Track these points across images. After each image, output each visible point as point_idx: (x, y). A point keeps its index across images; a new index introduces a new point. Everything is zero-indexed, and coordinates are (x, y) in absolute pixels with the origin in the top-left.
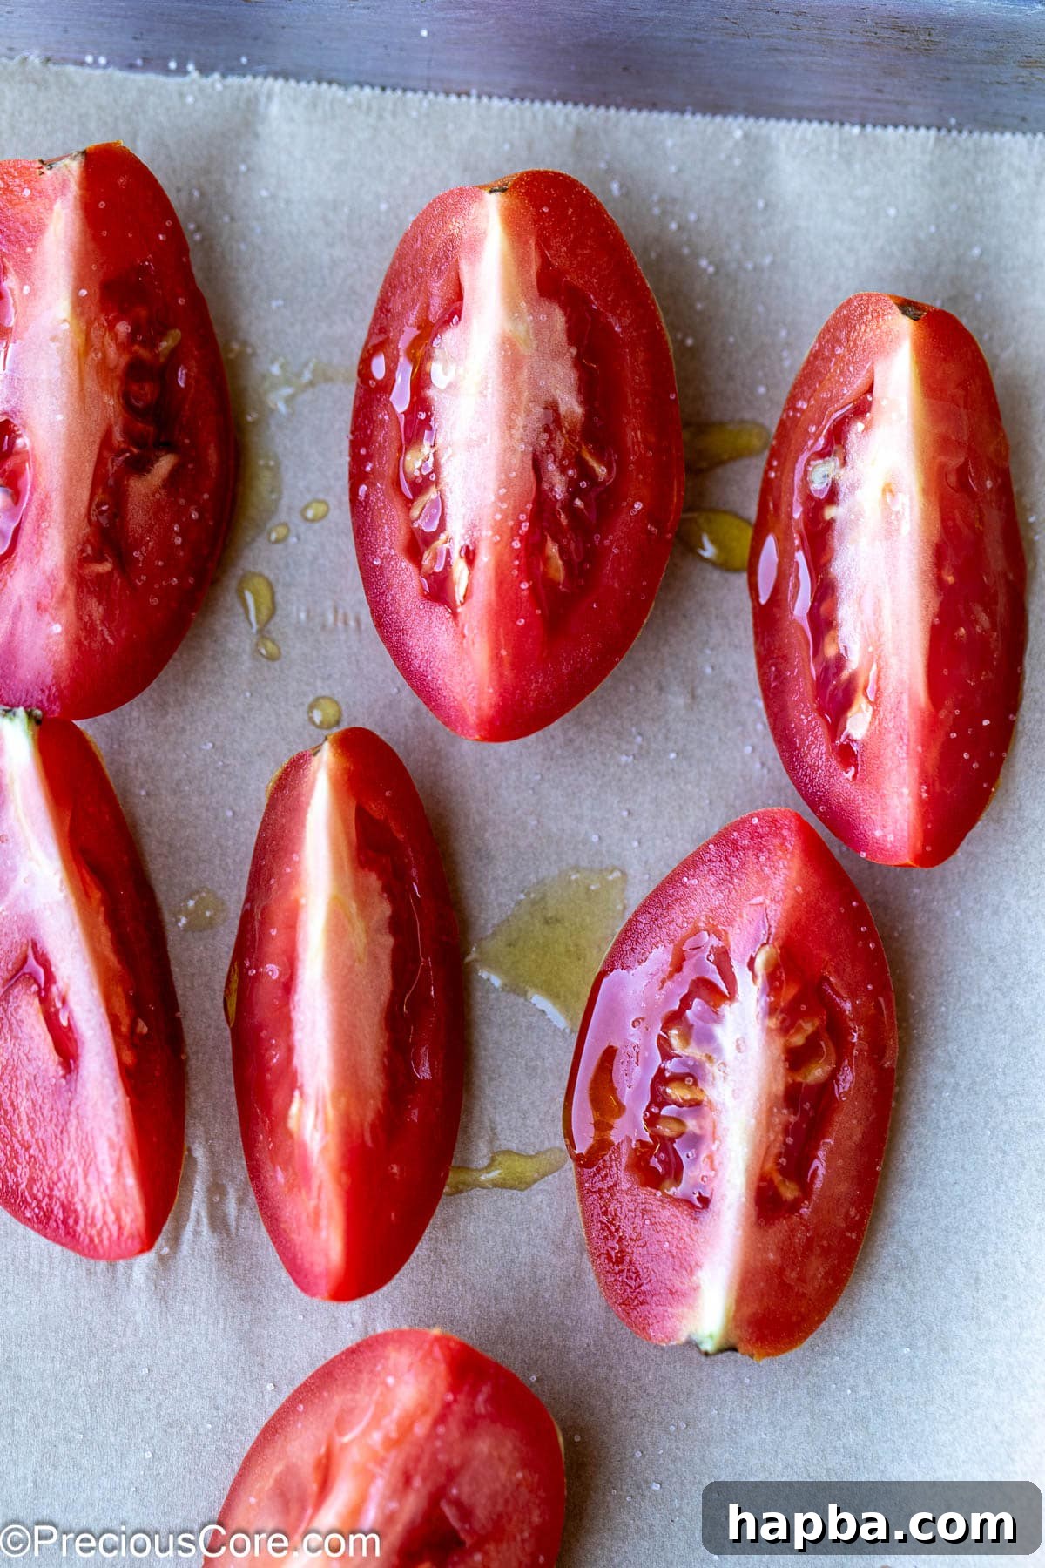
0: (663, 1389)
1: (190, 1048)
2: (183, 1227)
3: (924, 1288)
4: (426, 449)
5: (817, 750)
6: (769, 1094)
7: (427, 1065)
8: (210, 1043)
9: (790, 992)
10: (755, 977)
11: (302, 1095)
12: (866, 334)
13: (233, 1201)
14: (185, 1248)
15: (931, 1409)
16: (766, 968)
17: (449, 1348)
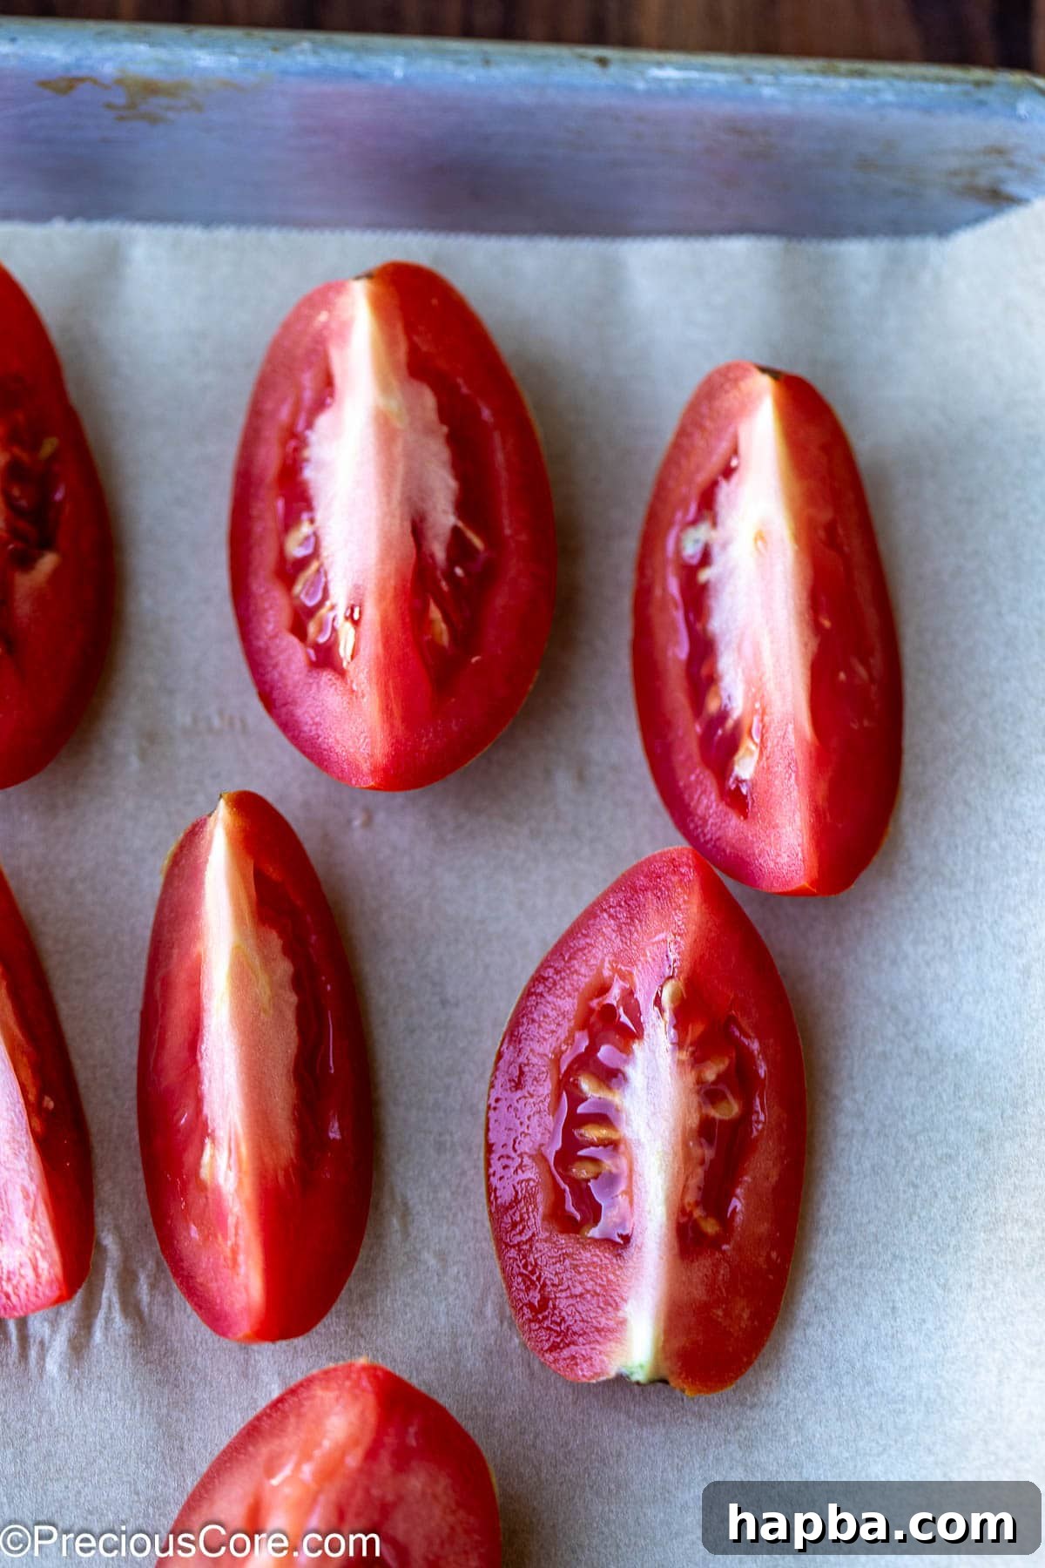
0: (592, 1453)
1: (95, 1140)
2: (95, 1316)
3: (844, 1326)
4: (305, 529)
5: (707, 802)
6: (684, 1127)
7: (336, 1125)
8: (115, 1131)
9: (696, 1030)
10: (662, 1011)
11: (213, 1141)
12: (729, 400)
13: (145, 1287)
14: (98, 1336)
15: (861, 1444)
16: (673, 1000)
17: (376, 1377)
